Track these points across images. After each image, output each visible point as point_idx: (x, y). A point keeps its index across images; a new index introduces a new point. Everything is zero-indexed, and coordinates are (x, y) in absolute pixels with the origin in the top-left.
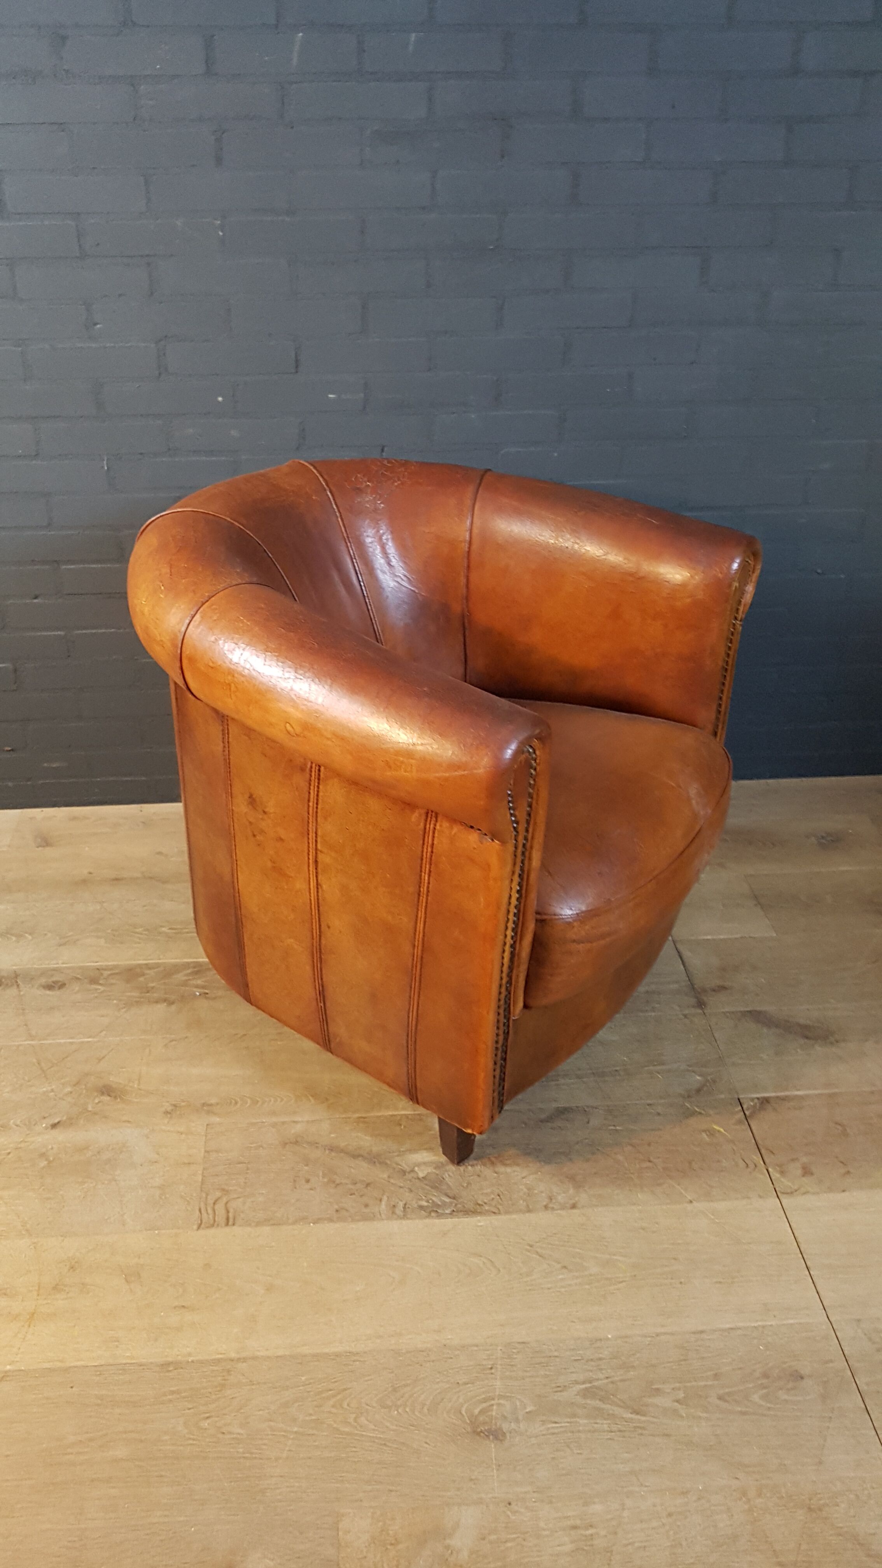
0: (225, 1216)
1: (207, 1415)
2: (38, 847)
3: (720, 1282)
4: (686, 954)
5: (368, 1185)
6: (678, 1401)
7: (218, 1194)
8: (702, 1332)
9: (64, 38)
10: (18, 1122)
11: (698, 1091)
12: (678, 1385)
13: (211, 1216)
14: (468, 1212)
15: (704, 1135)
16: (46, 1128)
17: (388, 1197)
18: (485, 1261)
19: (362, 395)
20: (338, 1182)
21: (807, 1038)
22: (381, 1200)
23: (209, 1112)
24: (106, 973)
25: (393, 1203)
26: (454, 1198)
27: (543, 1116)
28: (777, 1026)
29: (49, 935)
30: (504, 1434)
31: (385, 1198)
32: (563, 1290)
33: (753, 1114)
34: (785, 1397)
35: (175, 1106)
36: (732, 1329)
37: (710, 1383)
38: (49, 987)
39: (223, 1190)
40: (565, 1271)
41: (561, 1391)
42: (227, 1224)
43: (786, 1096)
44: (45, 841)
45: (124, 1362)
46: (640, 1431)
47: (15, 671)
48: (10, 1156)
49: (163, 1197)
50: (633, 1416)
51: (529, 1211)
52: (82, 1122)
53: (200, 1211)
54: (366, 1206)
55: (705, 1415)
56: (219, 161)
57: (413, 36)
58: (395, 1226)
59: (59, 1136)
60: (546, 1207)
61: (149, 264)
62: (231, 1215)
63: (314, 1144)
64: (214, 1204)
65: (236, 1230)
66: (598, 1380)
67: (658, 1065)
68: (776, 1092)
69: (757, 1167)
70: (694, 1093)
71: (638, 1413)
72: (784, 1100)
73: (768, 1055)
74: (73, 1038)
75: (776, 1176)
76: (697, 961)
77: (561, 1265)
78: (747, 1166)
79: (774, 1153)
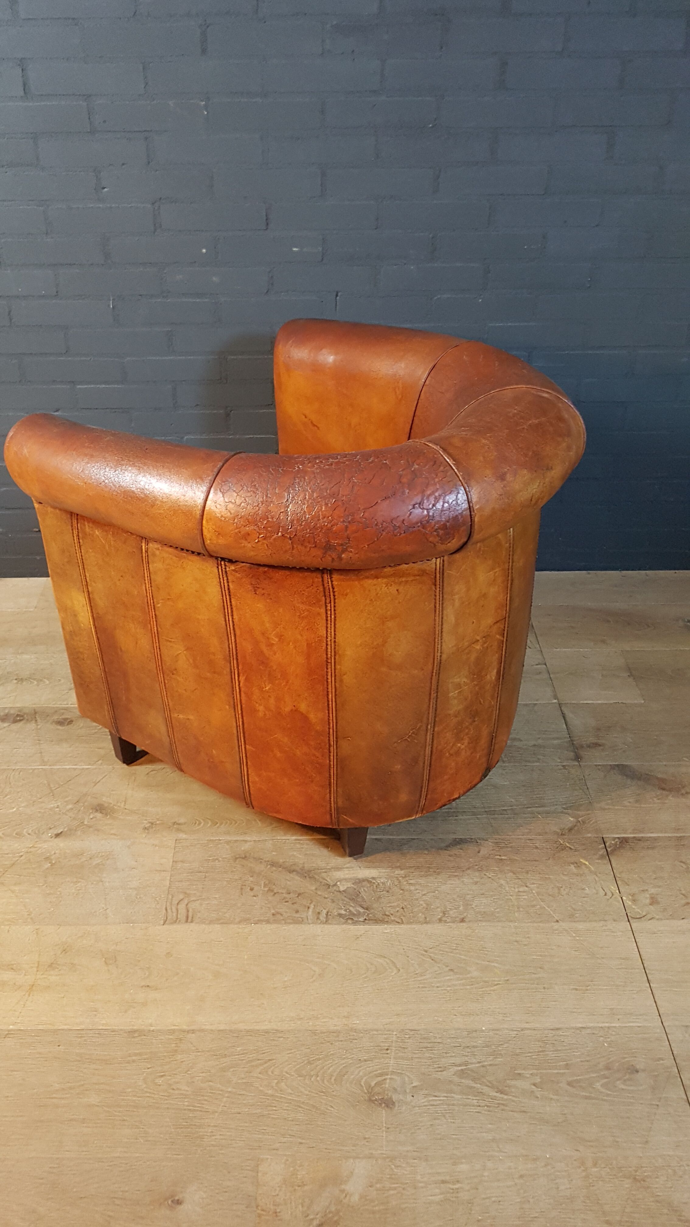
0: (185, 915)
1: (162, 1074)
3: (576, 989)
4: (569, 715)
5: (299, 894)
6: (534, 1085)
7: (181, 896)
8: (558, 1029)
10: (30, 832)
11: (570, 830)
12: (535, 1071)
13: (175, 914)
14: (377, 921)
15: (572, 866)
16: (51, 837)
17: (314, 905)
18: (388, 961)
19: (320, 249)
20: (276, 891)
21: (663, 789)
22: (309, 908)
23: (178, 830)
25: (318, 911)
26: (367, 909)
28: (639, 779)
29: (63, 681)
30: (394, 1103)
31: (312, 906)
32: (449, 989)
33: (613, 851)
34: (621, 1086)
35: (152, 824)
36: (583, 1028)
37: (563, 1071)
38: (60, 723)
39: (185, 893)
40: (451, 973)
41: (441, 1071)
42: (187, 921)
43: (642, 837)
45: (101, 1027)
46: (502, 1107)
48: (22, 858)
49: (138, 897)
50: (498, 1095)
51: (426, 923)
52: (79, 833)
53: (166, 910)
54: (297, 912)
55: (555, 1097)
56: (204, 51)
58: (318, 929)
59: (61, 844)
60: (440, 920)
61: (146, 138)
62: (190, 914)
63: (259, 860)
64: (178, 904)
65: (193, 926)
66: (472, 1063)
67: (539, 807)
68: (633, 833)
69: (614, 896)
70: (567, 831)
71: (502, 1092)
72: (640, 840)
73: (630, 802)
74: (76, 765)
75: (628, 903)
76: (576, 721)
77: (449, 968)
78: (606, 895)
79: (628, 885)
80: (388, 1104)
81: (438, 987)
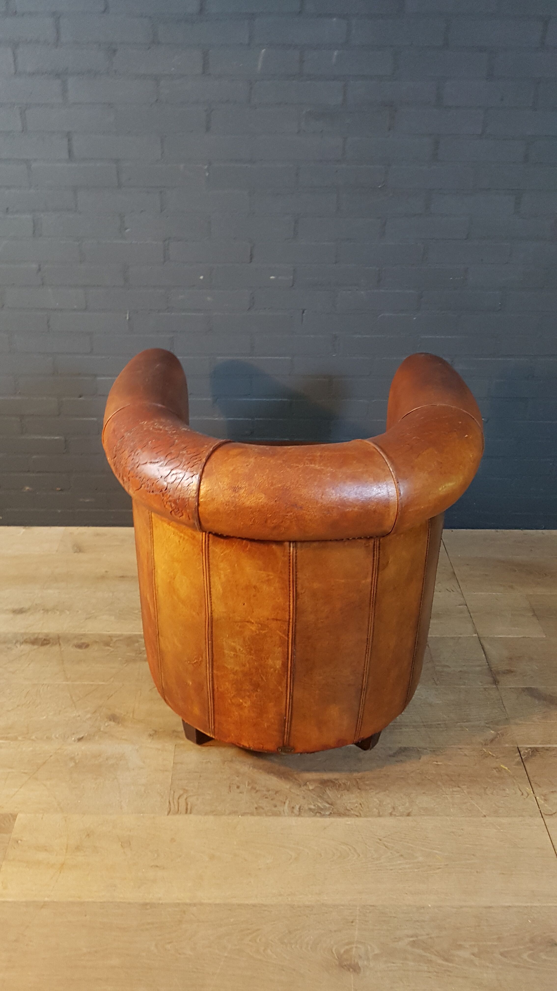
0: (185, 808)
1: (170, 941)
2: (75, 553)
3: (503, 874)
4: (487, 646)
5: (277, 792)
6: (473, 954)
7: (181, 792)
8: (490, 907)
9: (115, 51)
10: (57, 736)
11: (492, 741)
12: (473, 943)
13: (176, 807)
14: (340, 815)
15: (495, 771)
16: (75, 741)
17: (289, 801)
18: (350, 848)
19: (292, 277)
20: (257, 788)
22: (285, 803)
23: (177, 737)
24: (115, 639)
25: (292, 806)
26: (332, 804)
27: (391, 753)
28: (545, 699)
29: (80, 612)
30: (359, 968)
31: (287, 802)
32: (400, 871)
33: (527, 759)
34: (544, 957)
35: (156, 731)
36: (510, 906)
37: (496, 943)
38: (80, 646)
39: (184, 789)
40: (402, 858)
41: (397, 941)
42: (186, 813)
43: (550, 747)
44: (79, 549)
45: (119, 901)
46: (448, 973)
47: (66, 441)
48: (52, 758)
49: (147, 792)
50: (444, 963)
51: (380, 816)
52: (97, 738)
53: (169, 802)
54: (275, 806)
55: (491, 965)
56: (208, 129)
57: (336, 53)
58: (293, 821)
59: (83, 747)
60: (391, 814)
61: (161, 192)
62: (189, 807)
63: (243, 763)
64: (179, 798)
65: (192, 817)
66: (421, 935)
67: (466, 722)
68: (542, 744)
69: (529, 796)
70: (489, 742)
71: (446, 960)
72: (547, 750)
73: (538, 719)
74: (93, 681)
75: (541, 802)
76: (494, 652)
77: (399, 854)
78: (522, 794)
79: (540, 787)
80: (355, 969)
81: (391, 870)
